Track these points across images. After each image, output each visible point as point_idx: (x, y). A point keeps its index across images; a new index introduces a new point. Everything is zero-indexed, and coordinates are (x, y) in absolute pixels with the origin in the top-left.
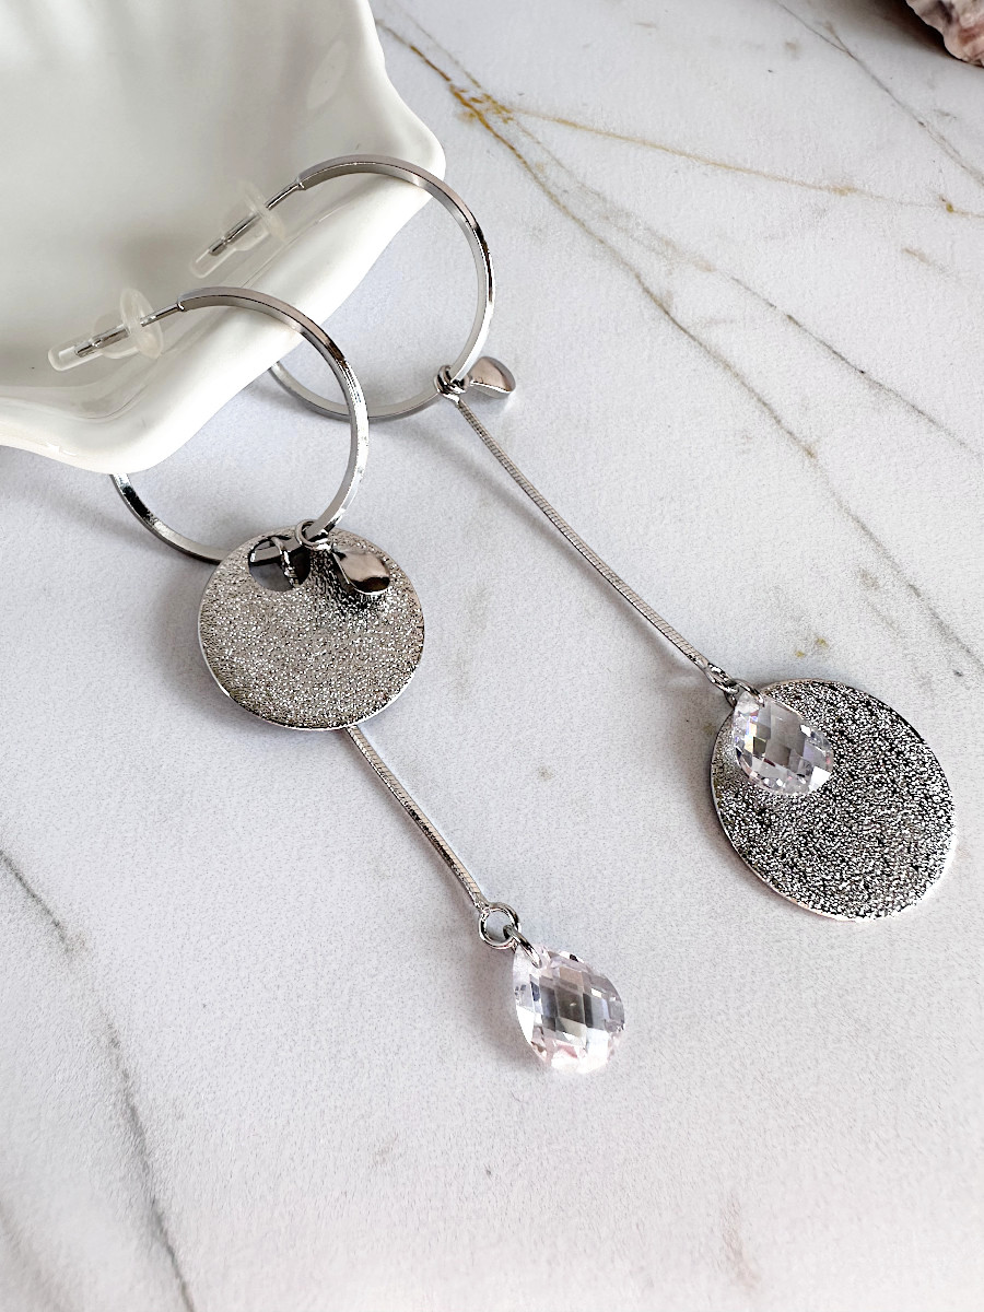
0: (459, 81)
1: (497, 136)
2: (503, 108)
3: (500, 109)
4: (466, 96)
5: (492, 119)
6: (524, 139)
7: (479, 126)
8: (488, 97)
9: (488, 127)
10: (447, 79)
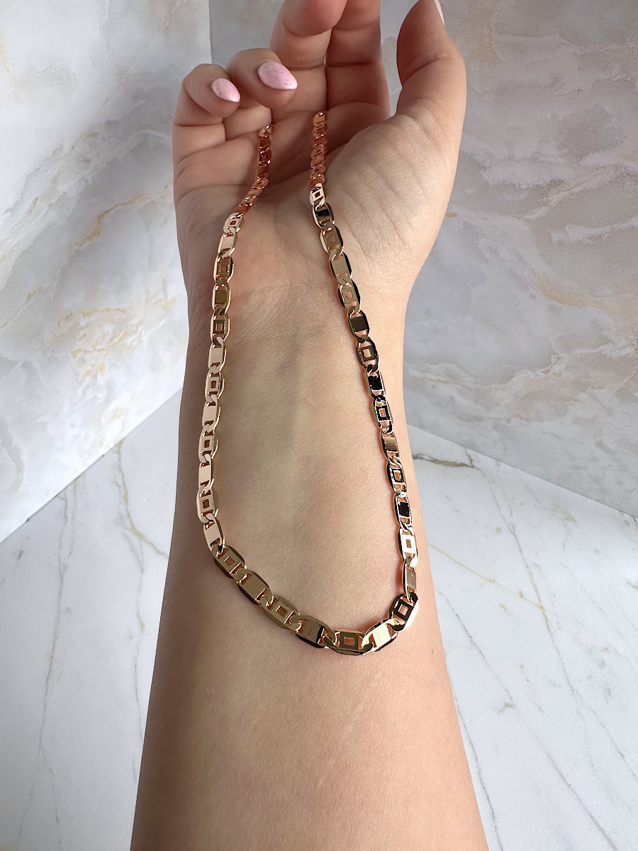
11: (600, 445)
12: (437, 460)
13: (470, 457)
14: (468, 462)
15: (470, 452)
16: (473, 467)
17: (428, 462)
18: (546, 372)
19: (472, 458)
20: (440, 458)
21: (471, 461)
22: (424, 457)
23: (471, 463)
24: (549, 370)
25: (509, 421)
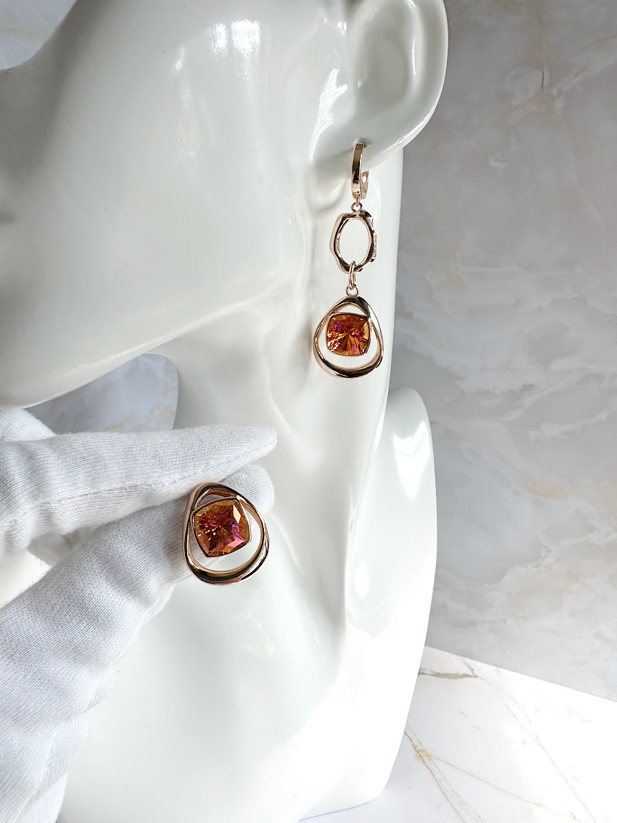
0: (416, 743)
1: (427, 766)
2: (429, 755)
3: (428, 755)
4: (418, 749)
5: (425, 758)
6: (435, 769)
7: (421, 761)
8: (424, 750)
9: (424, 762)
10: (412, 741)
11: (598, 635)
12: (439, 674)
13: (469, 666)
14: (469, 673)
15: (468, 661)
16: (476, 676)
17: (431, 676)
18: (537, 567)
19: (473, 667)
20: (442, 672)
21: (472, 670)
22: (426, 672)
23: (473, 673)
24: (540, 564)
25: (505, 622)
